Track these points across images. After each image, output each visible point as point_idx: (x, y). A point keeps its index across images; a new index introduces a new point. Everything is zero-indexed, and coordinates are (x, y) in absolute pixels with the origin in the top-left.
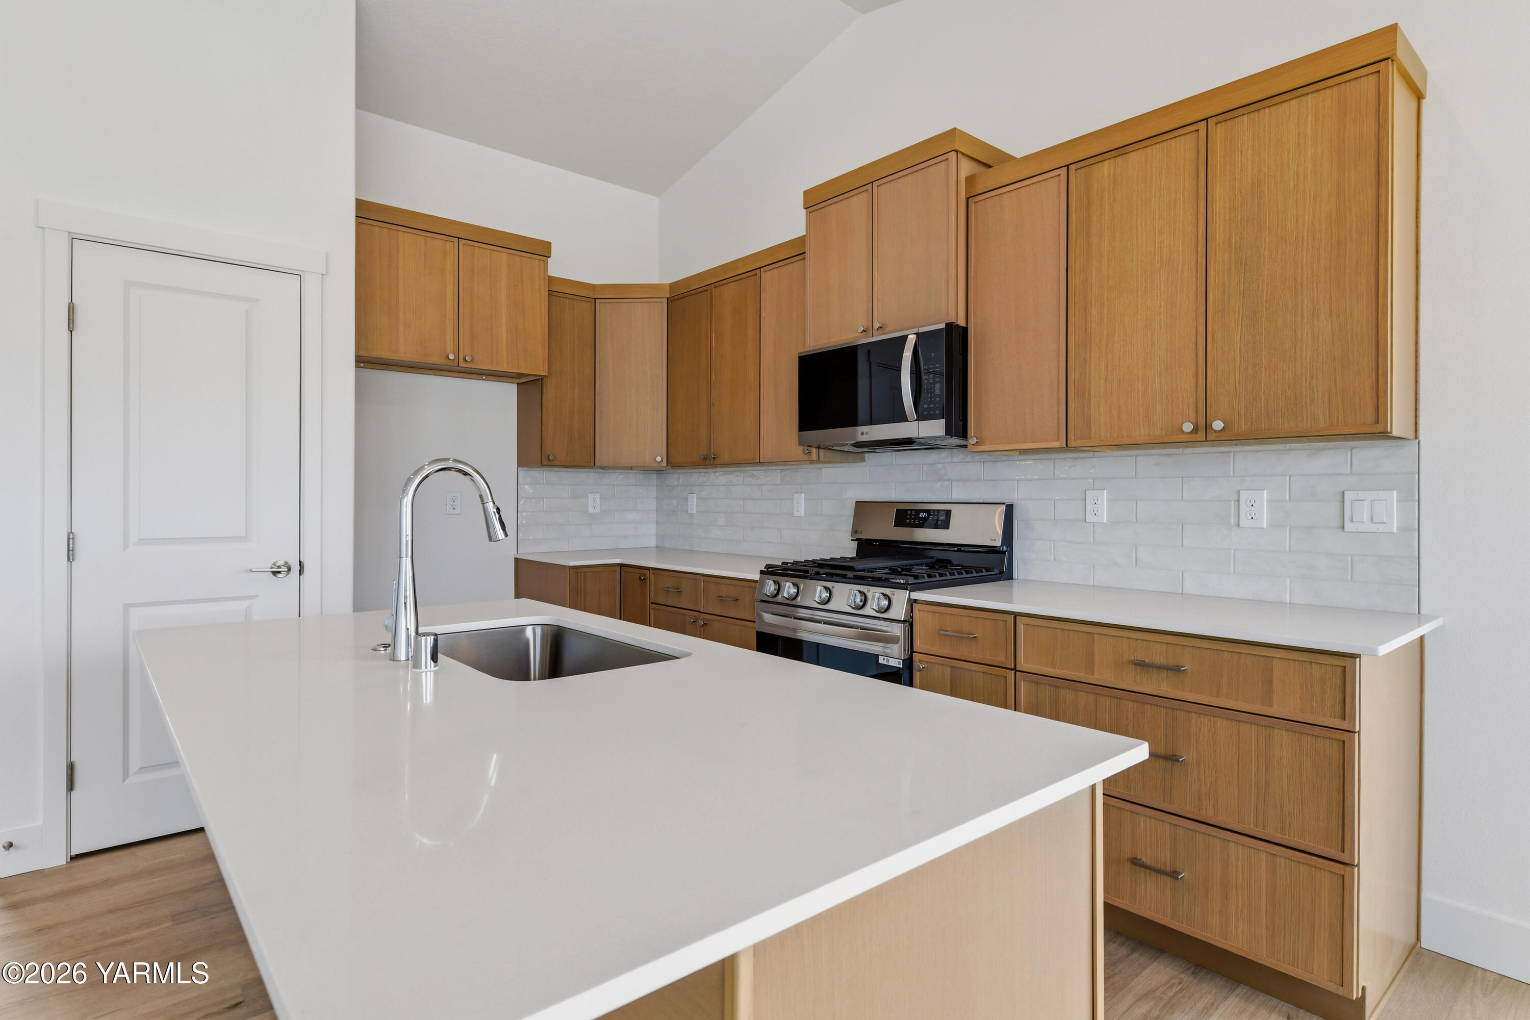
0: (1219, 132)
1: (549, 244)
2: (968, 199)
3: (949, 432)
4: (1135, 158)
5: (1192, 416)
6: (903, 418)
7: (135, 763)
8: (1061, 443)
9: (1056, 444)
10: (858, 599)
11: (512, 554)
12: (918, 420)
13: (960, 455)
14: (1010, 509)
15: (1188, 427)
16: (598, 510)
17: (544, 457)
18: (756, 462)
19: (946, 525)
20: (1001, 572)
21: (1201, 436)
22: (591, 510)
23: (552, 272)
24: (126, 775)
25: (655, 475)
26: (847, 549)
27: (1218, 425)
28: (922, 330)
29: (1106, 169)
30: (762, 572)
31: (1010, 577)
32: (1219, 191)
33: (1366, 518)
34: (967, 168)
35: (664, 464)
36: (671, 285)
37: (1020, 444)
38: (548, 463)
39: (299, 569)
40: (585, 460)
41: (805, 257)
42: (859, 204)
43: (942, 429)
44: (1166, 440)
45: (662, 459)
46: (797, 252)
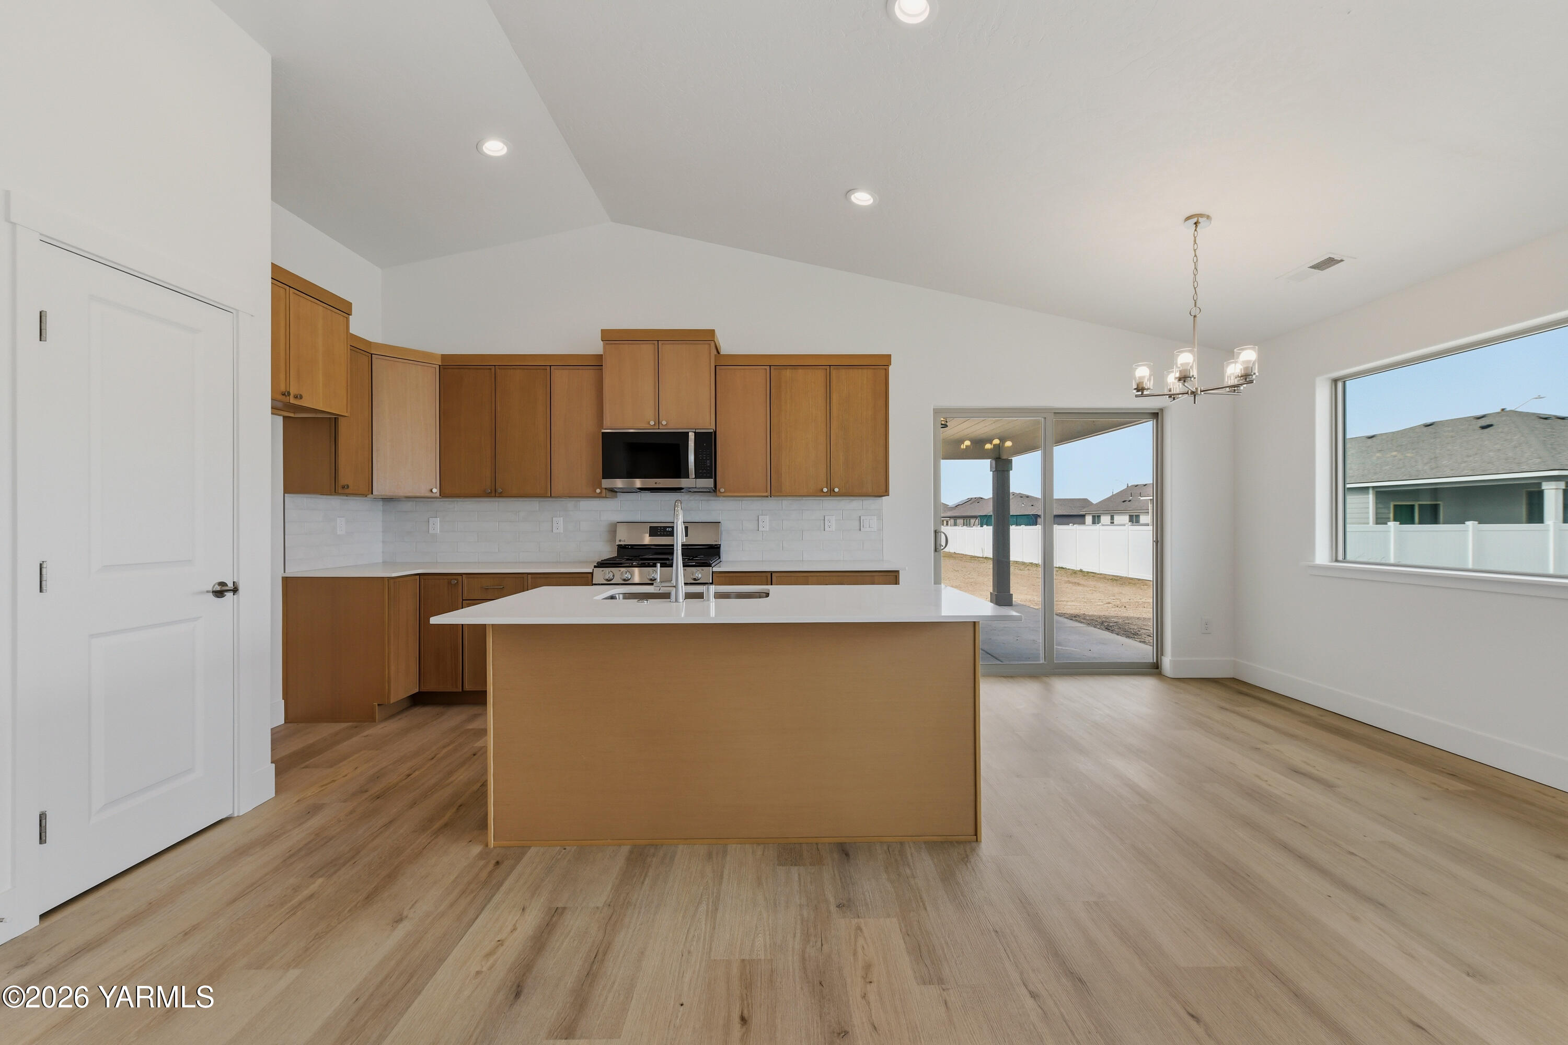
0: (833, 372)
1: (350, 306)
2: (716, 366)
3: (714, 486)
4: (801, 372)
5: (826, 486)
6: (682, 477)
8: (768, 494)
9: (766, 494)
11: (280, 574)
12: (696, 478)
14: (720, 525)
15: (825, 490)
16: (342, 532)
17: (340, 488)
22: (339, 533)
23: (352, 328)
25: (382, 502)
27: (836, 490)
28: (697, 431)
29: (788, 373)
31: (721, 560)
32: (835, 397)
33: (867, 526)
35: (438, 494)
36: (442, 355)
37: (743, 491)
38: (340, 491)
39: (235, 590)
40: (366, 489)
41: (601, 369)
42: (647, 350)
43: (708, 483)
44: (819, 494)
45: (434, 490)
46: (596, 364)
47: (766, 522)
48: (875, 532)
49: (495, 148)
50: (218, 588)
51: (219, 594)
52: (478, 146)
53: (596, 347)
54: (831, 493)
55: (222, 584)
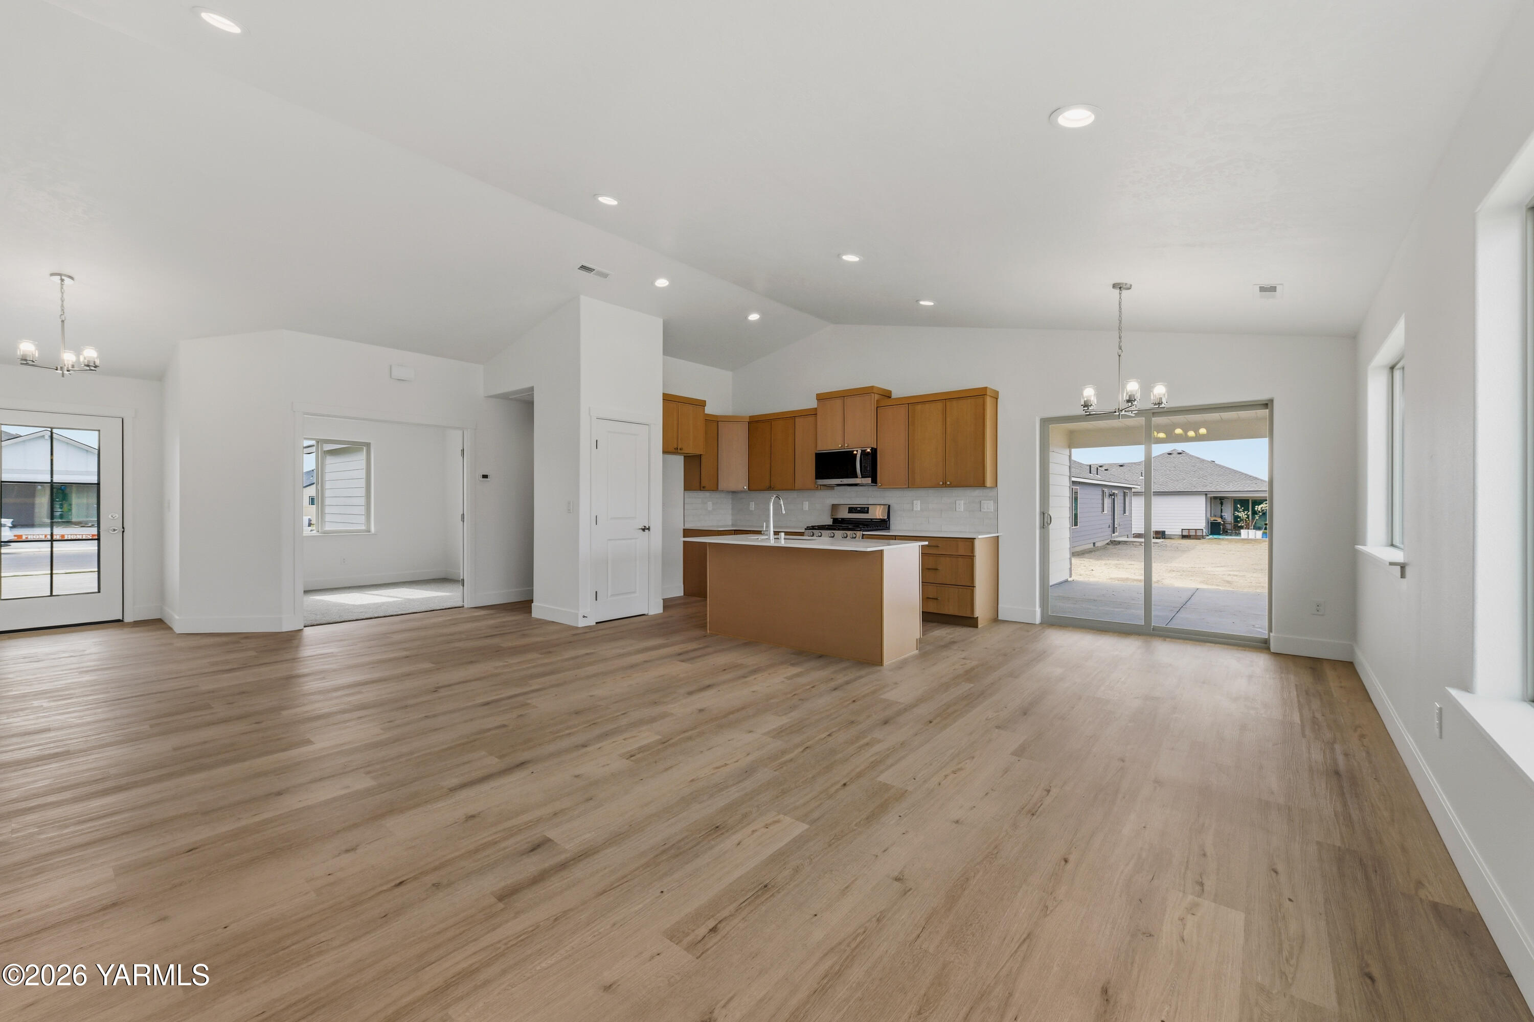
0: (948, 404)
1: (705, 401)
2: (877, 407)
3: (872, 482)
4: (927, 406)
5: (942, 480)
6: (857, 477)
7: (609, 594)
8: (907, 486)
9: (905, 487)
10: (845, 536)
11: (682, 527)
12: (862, 477)
13: (875, 488)
14: (889, 506)
15: (941, 483)
16: (711, 509)
17: (702, 487)
18: (793, 489)
19: (867, 512)
20: (887, 527)
21: (944, 486)
22: (709, 509)
23: (706, 412)
24: (607, 598)
25: (731, 494)
26: (829, 522)
27: (948, 483)
28: (863, 449)
29: (919, 407)
30: (805, 529)
31: (889, 529)
32: (948, 420)
33: (986, 508)
34: (877, 397)
35: (747, 490)
36: (750, 416)
37: (894, 486)
38: (702, 489)
39: (649, 529)
40: (715, 488)
41: (816, 416)
42: (839, 402)
43: (869, 480)
44: (936, 486)
45: (745, 487)
46: (812, 413)
47: (918, 506)
48: (991, 512)
49: (754, 317)
50: (643, 528)
51: (644, 530)
52: (746, 318)
53: (813, 404)
54: (945, 485)
55: (645, 526)
